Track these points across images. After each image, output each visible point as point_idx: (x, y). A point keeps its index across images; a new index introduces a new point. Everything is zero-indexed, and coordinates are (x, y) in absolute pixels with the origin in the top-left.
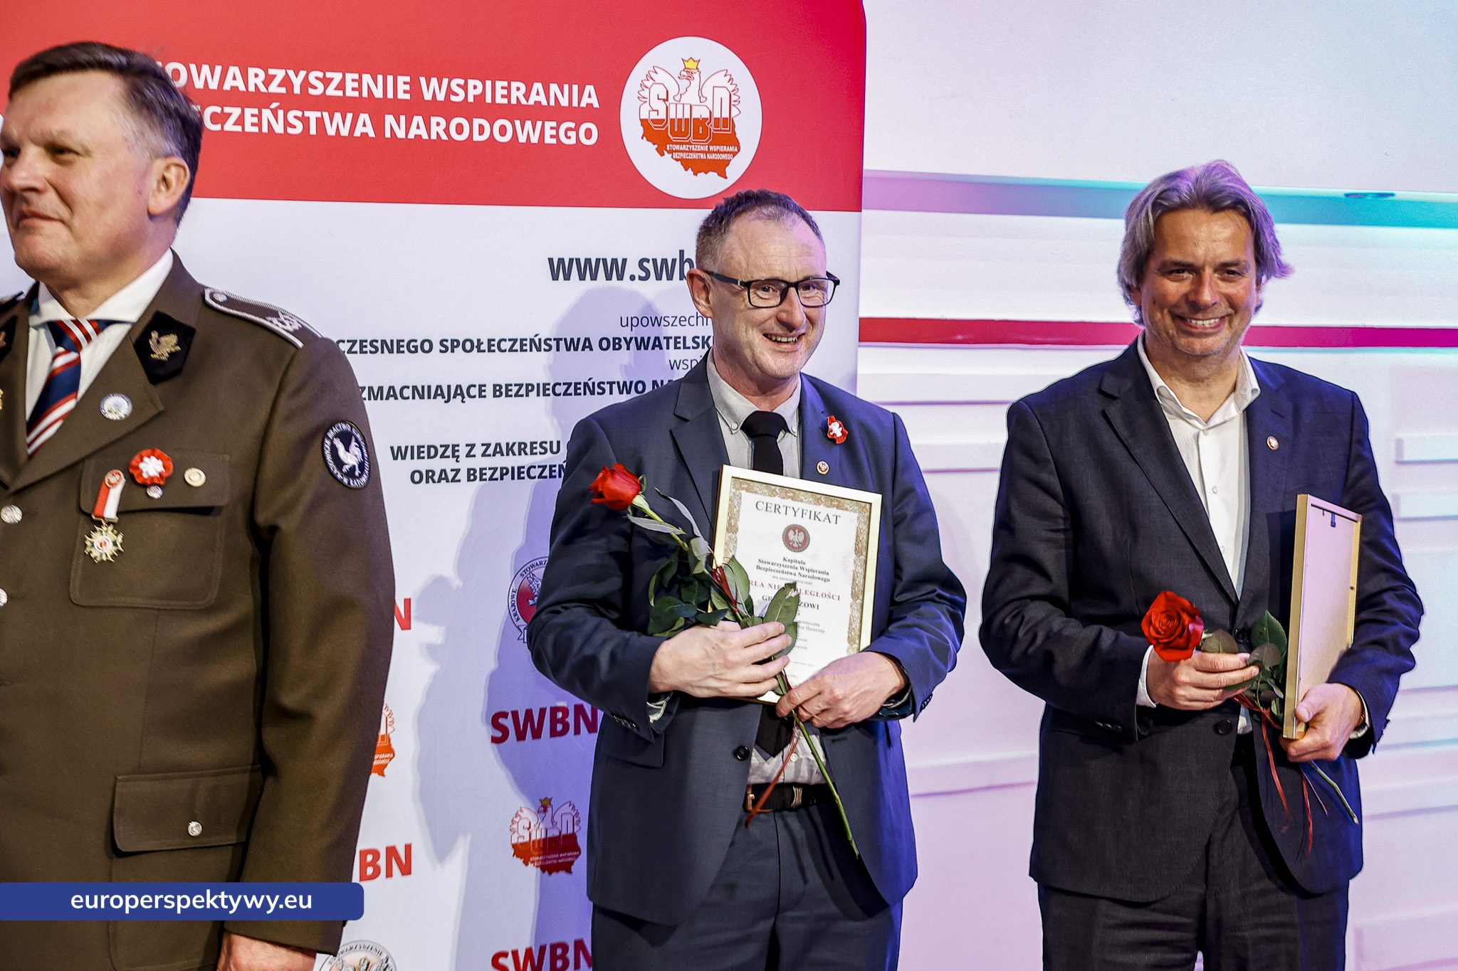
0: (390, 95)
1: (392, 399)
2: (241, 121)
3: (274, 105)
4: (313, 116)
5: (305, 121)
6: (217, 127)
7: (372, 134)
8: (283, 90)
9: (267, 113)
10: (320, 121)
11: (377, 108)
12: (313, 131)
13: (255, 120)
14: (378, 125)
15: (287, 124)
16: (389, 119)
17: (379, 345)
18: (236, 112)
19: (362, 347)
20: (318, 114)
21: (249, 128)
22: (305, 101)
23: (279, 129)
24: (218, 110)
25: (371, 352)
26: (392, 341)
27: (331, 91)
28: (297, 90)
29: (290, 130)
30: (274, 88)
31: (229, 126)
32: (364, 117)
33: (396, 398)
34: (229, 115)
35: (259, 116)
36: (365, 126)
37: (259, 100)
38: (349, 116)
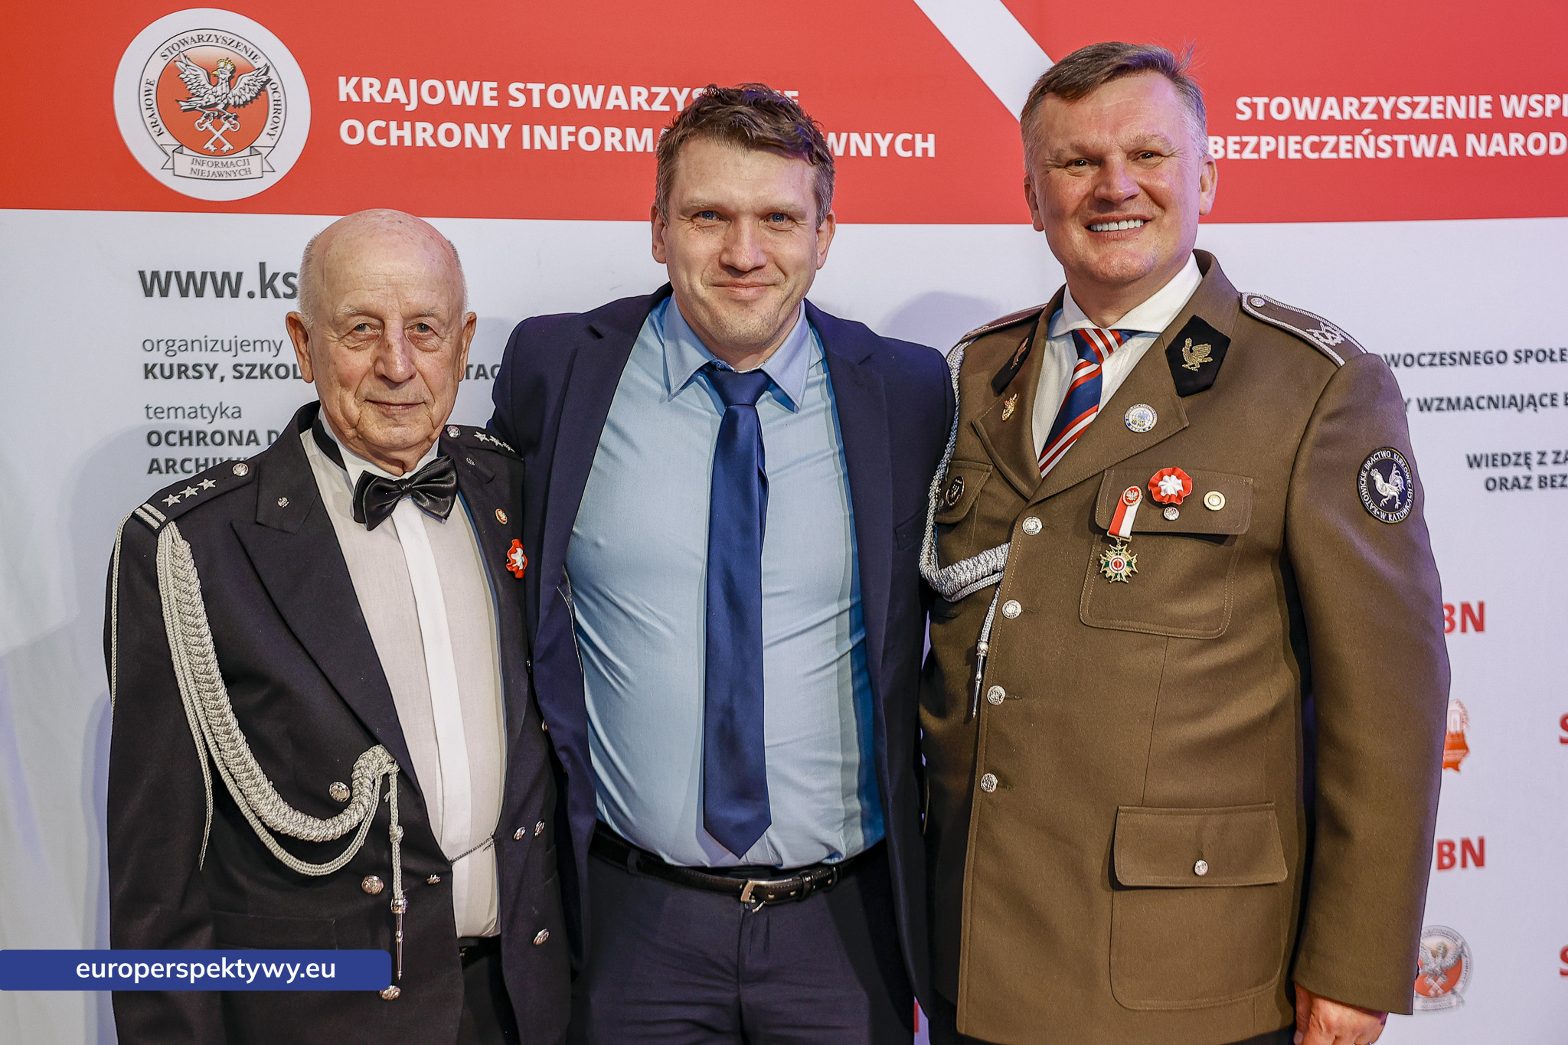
0: (1472, 115)
1: (1468, 409)
2: (1336, 149)
3: (1366, 131)
4: (1401, 139)
5: (1393, 145)
6: (1315, 156)
7: (1454, 153)
8: (1374, 117)
9: (1359, 140)
10: (1407, 144)
11: (1459, 128)
12: (1401, 154)
13: (1349, 147)
14: (1461, 145)
15: (1378, 149)
16: (1471, 138)
17: (1457, 357)
18: (1331, 140)
19: (1442, 359)
20: (1405, 137)
21: (1344, 155)
22: (1394, 126)
23: (1370, 153)
24: (1316, 139)
25: (1451, 364)
26: (1469, 354)
27: (1419, 115)
28: (1387, 116)
29: (1381, 155)
30: (1367, 115)
31: (1326, 154)
32: (1448, 138)
33: (1472, 408)
34: (1326, 143)
35: (1352, 143)
36: (1448, 146)
37: (1352, 127)
38: (1434, 138)
